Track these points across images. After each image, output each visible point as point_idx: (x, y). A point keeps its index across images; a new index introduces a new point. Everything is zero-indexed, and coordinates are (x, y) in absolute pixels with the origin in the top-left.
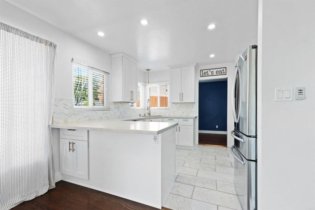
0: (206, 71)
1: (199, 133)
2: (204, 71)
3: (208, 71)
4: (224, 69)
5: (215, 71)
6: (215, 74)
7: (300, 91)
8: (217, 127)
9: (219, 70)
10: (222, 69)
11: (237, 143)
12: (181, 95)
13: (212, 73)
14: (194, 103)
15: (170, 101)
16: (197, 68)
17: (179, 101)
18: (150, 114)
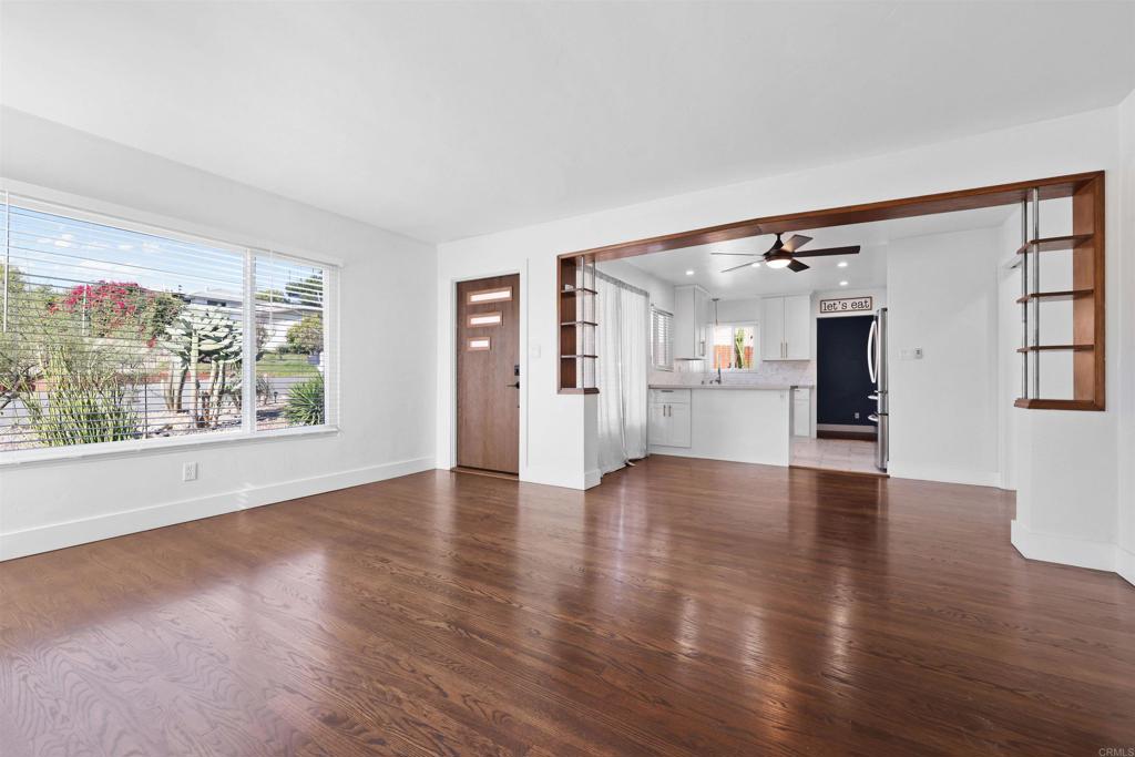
0: (832, 303)
2: (827, 303)
3: (837, 302)
4: (868, 300)
5: (849, 303)
6: (849, 307)
7: (918, 352)
8: (857, 416)
9: (857, 301)
10: (863, 300)
12: (785, 347)
13: (845, 306)
14: (808, 361)
15: (756, 359)
16: (813, 296)
17: (778, 357)
18: (719, 381)
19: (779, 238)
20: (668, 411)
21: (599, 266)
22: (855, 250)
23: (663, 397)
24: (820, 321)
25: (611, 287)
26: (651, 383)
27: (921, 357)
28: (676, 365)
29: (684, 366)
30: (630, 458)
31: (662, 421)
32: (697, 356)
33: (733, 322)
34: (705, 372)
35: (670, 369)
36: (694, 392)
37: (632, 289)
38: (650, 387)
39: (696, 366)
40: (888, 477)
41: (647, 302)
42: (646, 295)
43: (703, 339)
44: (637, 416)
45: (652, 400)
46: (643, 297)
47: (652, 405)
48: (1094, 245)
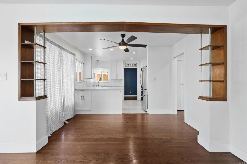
0: (128, 64)
1: (125, 97)
2: (127, 64)
3: (129, 64)
4: (136, 64)
5: (132, 64)
6: (132, 66)
7: (155, 78)
8: (131, 92)
9: (134, 64)
10: (135, 64)
11: (142, 99)
12: (117, 75)
13: (131, 65)
14: (122, 79)
15: (109, 78)
16: (124, 62)
17: (115, 78)
18: (99, 85)
19: (123, 39)
20: (83, 98)
21: (47, 35)
22: (145, 46)
23: (81, 93)
24: (125, 69)
25: (57, 49)
26: (76, 88)
27: (156, 80)
28: (85, 81)
29: (88, 81)
30: (67, 119)
31: (80, 102)
32: (92, 78)
33: (103, 67)
34: (94, 82)
35: (83, 82)
36: (92, 91)
37: (68, 52)
38: (76, 90)
39: (92, 81)
40: (148, 114)
41: (74, 58)
42: (74, 55)
43: (94, 72)
44: (70, 101)
45: (76, 94)
46: (73, 56)
47: (76, 96)
48: (224, 49)
